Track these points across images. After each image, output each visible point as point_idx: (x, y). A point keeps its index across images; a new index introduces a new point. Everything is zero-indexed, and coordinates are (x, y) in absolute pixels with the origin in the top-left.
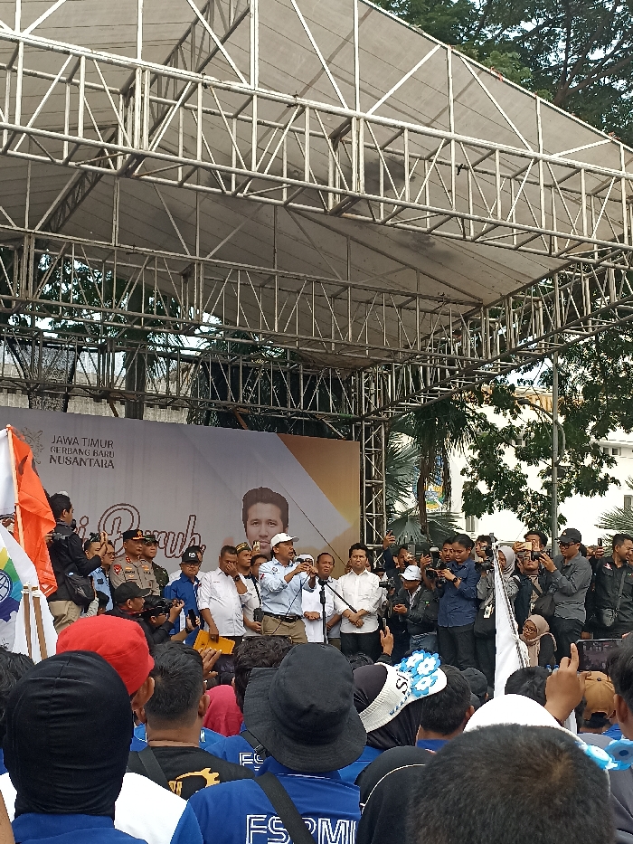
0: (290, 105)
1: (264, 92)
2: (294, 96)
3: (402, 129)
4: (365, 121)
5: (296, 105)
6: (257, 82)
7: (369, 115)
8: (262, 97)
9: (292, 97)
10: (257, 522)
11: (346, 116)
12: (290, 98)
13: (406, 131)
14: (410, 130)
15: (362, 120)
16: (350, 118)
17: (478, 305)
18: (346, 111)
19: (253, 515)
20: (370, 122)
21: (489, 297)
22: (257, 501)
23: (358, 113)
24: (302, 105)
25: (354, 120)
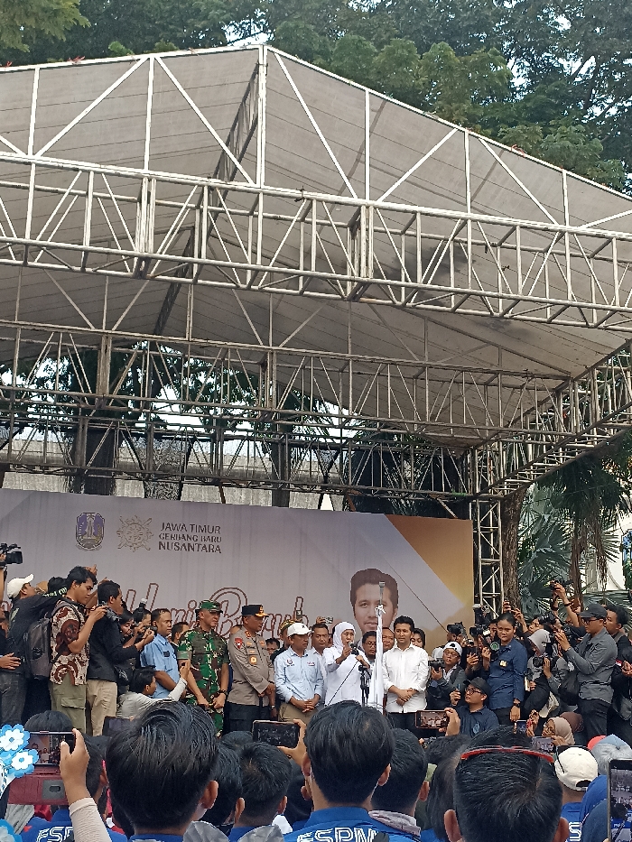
0: (298, 200)
1: (269, 189)
2: (301, 191)
3: (415, 213)
4: (375, 208)
5: (304, 198)
6: (263, 181)
7: (380, 203)
8: (269, 194)
9: (299, 192)
10: (366, 603)
11: (355, 205)
12: (297, 193)
13: (418, 216)
14: (422, 214)
15: (372, 209)
16: (360, 207)
17: (567, 379)
18: (355, 200)
19: (361, 597)
20: (381, 208)
21: (576, 370)
22: (365, 582)
23: (367, 201)
24: (308, 199)
25: (363, 209)
